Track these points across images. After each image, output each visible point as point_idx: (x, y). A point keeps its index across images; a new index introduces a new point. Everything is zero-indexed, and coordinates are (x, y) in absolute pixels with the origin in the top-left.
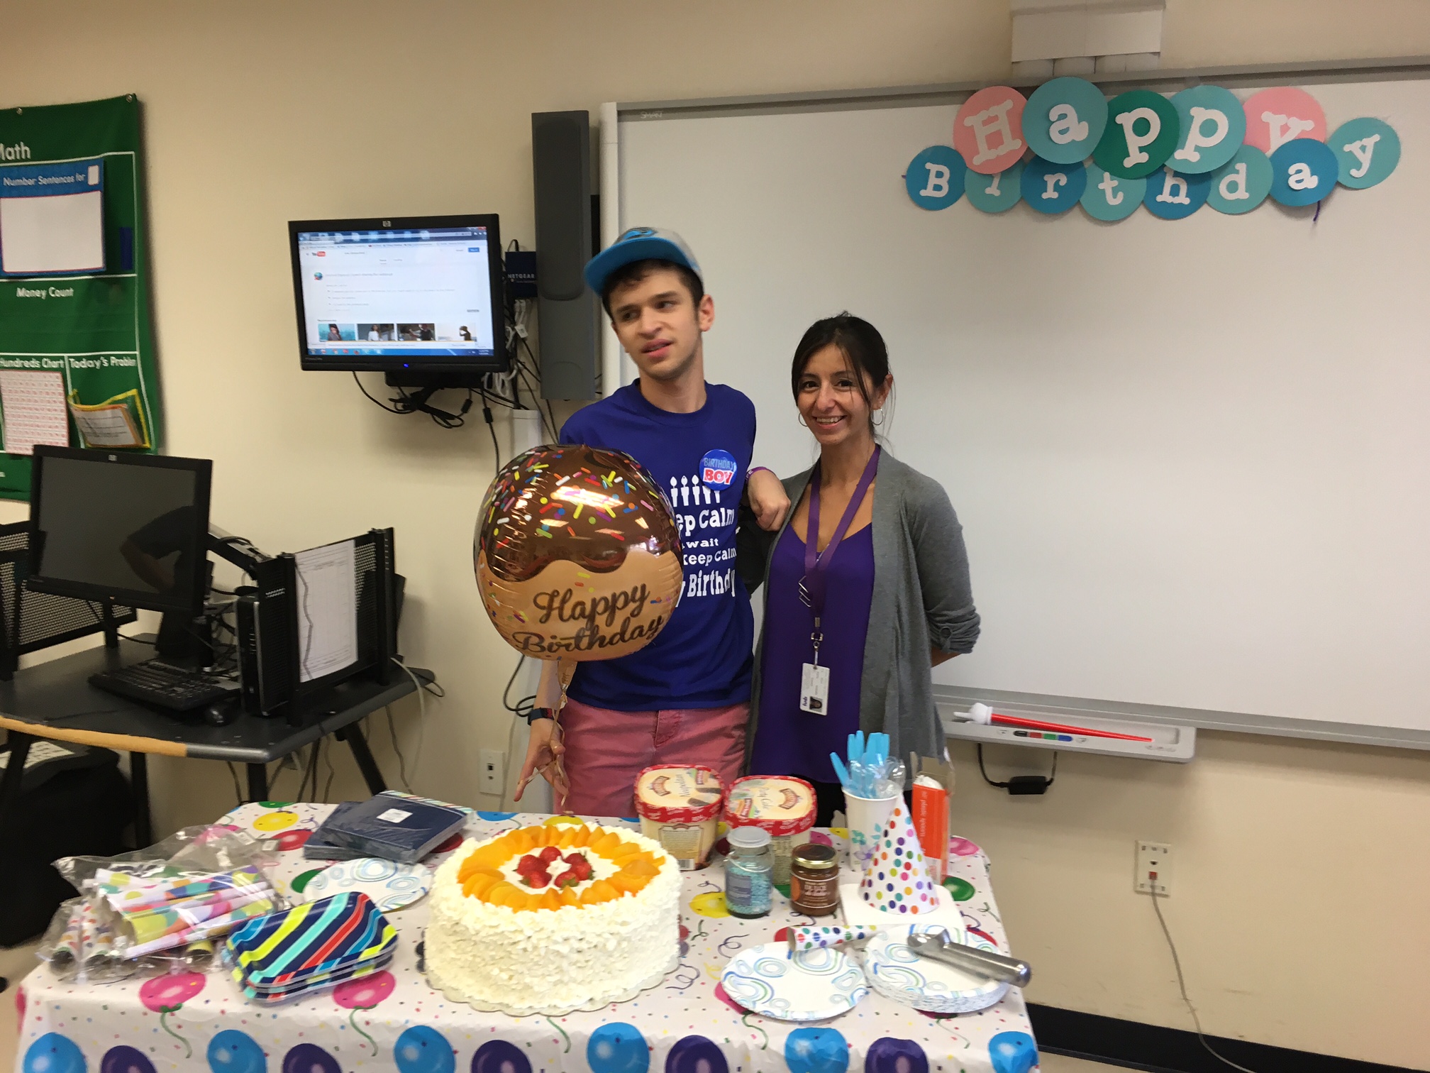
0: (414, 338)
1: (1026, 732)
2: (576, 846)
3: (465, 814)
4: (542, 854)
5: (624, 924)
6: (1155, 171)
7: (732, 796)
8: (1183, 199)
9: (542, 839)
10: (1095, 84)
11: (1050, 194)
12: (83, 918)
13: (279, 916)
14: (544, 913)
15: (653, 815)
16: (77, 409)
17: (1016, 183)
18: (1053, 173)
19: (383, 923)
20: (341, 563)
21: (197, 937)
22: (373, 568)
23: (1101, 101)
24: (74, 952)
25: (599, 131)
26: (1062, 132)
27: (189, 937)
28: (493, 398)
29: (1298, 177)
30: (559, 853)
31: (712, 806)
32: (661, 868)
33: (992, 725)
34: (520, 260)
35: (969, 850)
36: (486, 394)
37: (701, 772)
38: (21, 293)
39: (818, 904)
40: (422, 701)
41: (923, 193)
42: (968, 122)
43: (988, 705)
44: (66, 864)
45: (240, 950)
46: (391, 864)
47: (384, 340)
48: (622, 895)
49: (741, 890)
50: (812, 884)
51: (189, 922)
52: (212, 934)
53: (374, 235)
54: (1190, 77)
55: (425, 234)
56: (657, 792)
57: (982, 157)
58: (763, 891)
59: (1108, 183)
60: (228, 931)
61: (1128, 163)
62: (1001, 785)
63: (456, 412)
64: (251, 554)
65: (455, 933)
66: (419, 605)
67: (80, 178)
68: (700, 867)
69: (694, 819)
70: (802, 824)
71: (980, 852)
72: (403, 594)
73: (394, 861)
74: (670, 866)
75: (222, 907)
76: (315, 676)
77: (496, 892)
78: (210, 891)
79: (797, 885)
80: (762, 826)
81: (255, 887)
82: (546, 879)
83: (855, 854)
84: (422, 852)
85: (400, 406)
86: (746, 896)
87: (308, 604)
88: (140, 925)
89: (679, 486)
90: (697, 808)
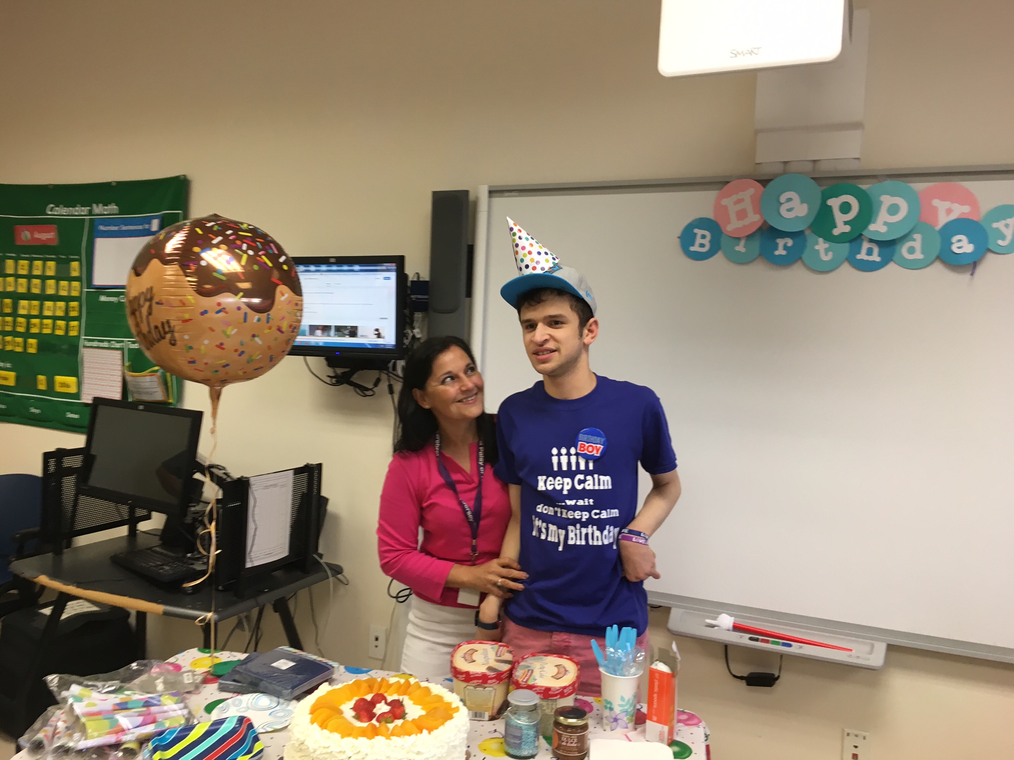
0: (344, 335)
1: (758, 638)
2: (399, 695)
3: (333, 667)
4: (373, 698)
5: (418, 753)
6: (855, 238)
7: (519, 667)
8: (876, 257)
9: (376, 687)
10: (812, 178)
11: (780, 251)
12: (59, 720)
13: (189, 728)
14: (363, 740)
15: (461, 676)
16: (129, 375)
17: (756, 244)
18: (783, 238)
19: (256, 739)
20: (283, 486)
21: (129, 739)
22: (305, 491)
23: (817, 191)
24: (46, 742)
25: (475, 204)
26: (789, 210)
27: (124, 738)
28: (395, 377)
29: (959, 244)
30: (385, 698)
31: (503, 673)
32: (455, 715)
33: (733, 631)
34: (420, 286)
35: (695, 721)
36: (391, 375)
37: (502, 648)
38: (103, 298)
39: (570, 753)
40: (331, 588)
41: (692, 249)
42: (725, 202)
43: (731, 615)
44: (53, 680)
45: (155, 750)
46: (275, 699)
47: (325, 337)
48: (421, 732)
49: (515, 737)
50: (567, 736)
51: (125, 727)
52: (139, 738)
53: (324, 268)
54: (879, 175)
55: (357, 267)
56: (466, 660)
57: (733, 226)
58: (531, 740)
59: (821, 246)
60: (151, 736)
61: (836, 232)
62: (741, 678)
63: (370, 386)
64: (225, 477)
65: (301, 750)
66: (336, 518)
67: (147, 226)
68: (492, 718)
69: (489, 681)
70: (565, 691)
71: (703, 724)
72: (325, 510)
73: (278, 697)
74: (462, 716)
75: (150, 718)
76: (256, 564)
77: (332, 723)
78: (144, 706)
79: (557, 736)
80: (534, 691)
81: (175, 707)
82: (371, 716)
83: (606, 717)
84: (298, 692)
85: (334, 380)
86: (519, 742)
87: (256, 513)
88: (91, 726)
89: (559, 454)
90: (492, 674)
